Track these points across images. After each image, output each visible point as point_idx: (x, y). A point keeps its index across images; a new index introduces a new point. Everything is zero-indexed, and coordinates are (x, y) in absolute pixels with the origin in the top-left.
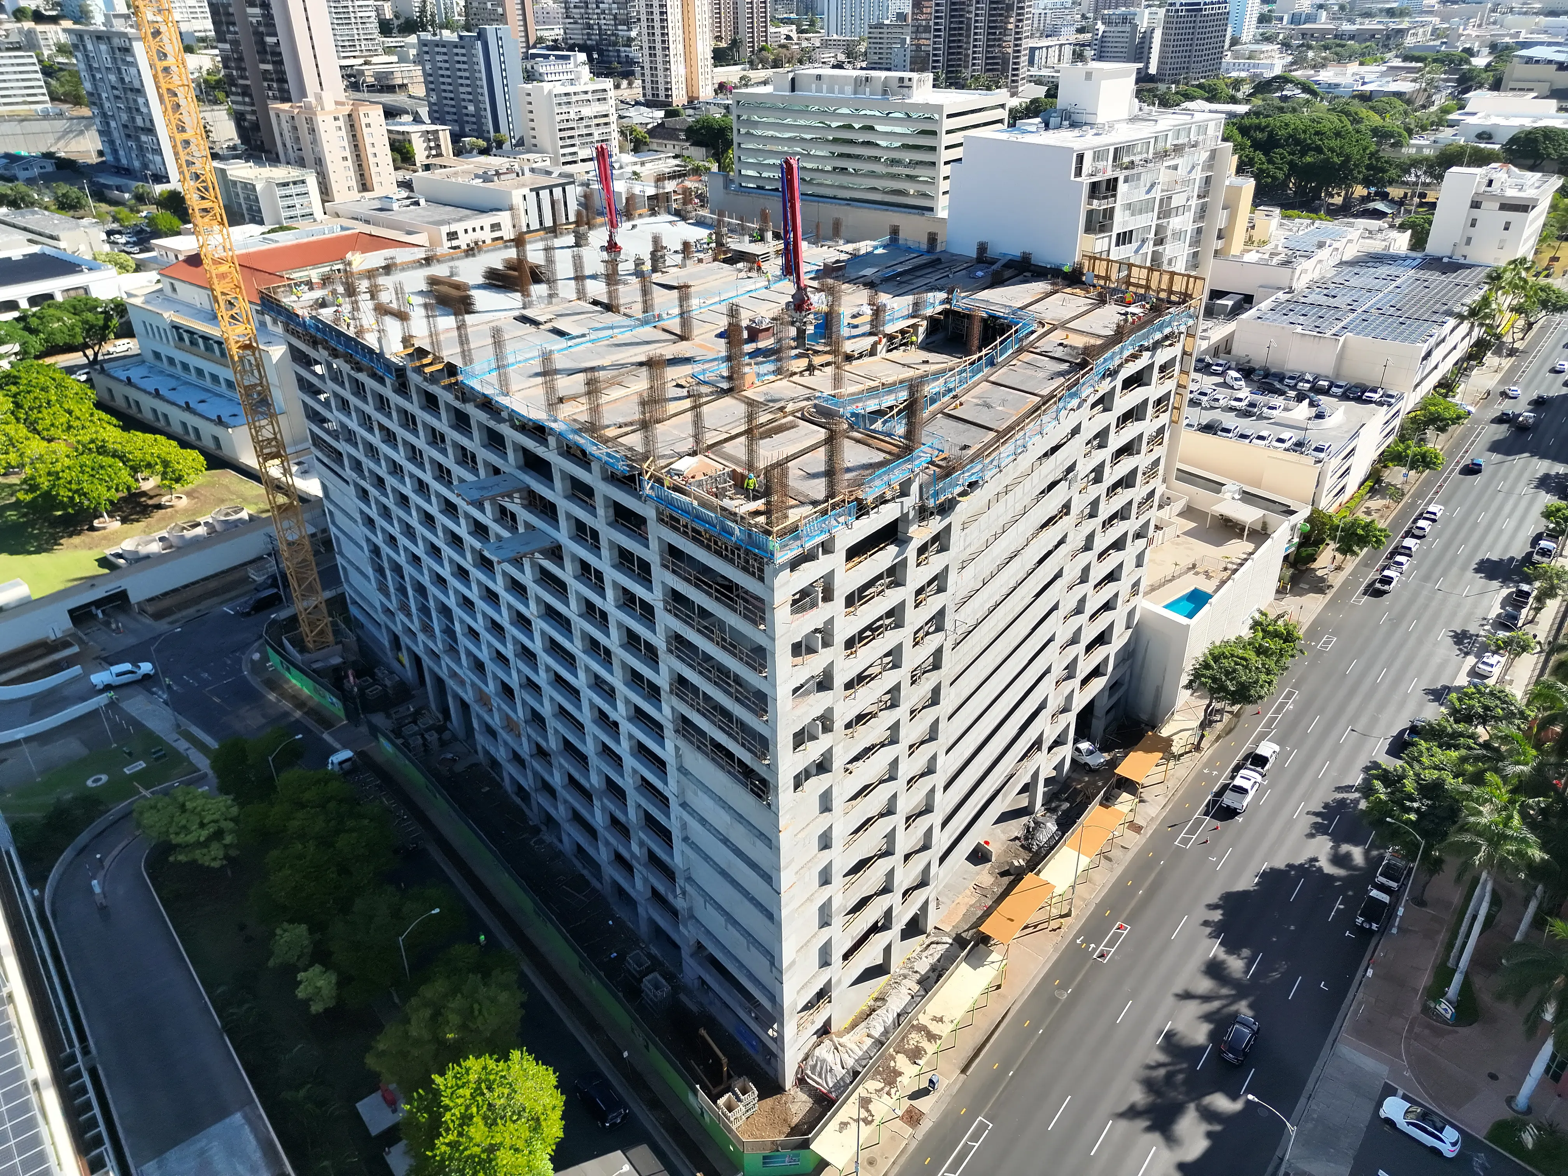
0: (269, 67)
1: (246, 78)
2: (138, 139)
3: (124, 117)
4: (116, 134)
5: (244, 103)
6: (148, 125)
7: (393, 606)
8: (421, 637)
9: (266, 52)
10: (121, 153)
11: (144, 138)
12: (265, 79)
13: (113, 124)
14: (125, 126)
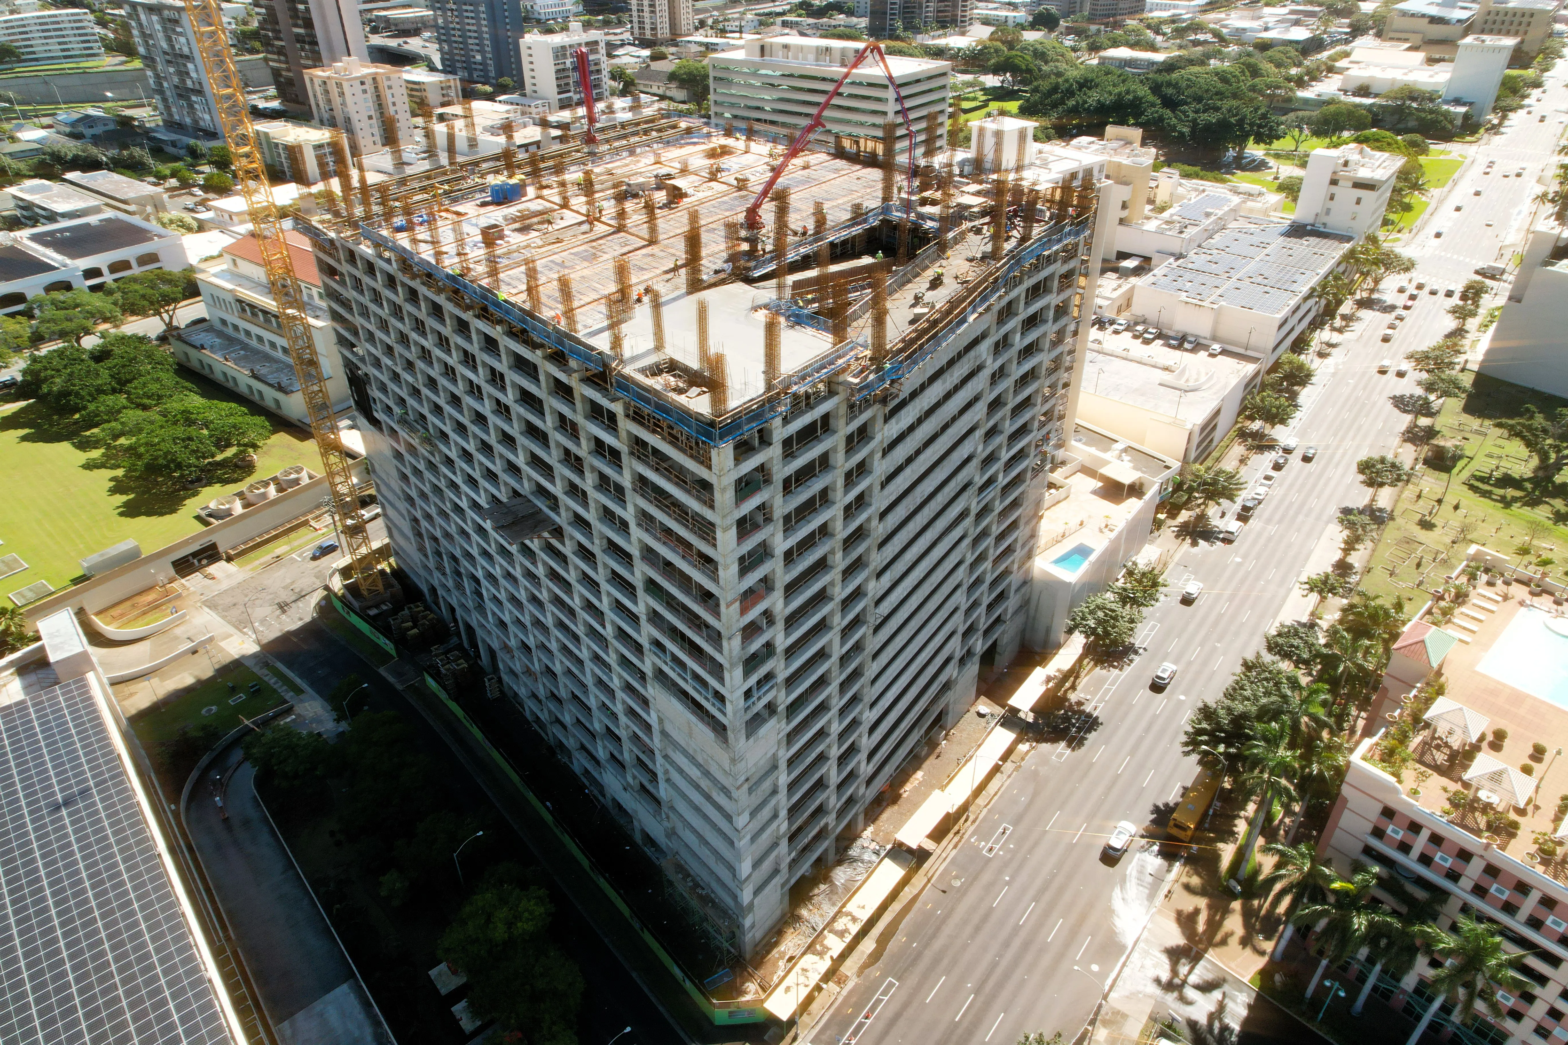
0: (301, 31)
1: (281, 40)
2: (188, 99)
3: (176, 80)
4: (168, 93)
5: (279, 61)
6: (197, 87)
7: (431, 564)
8: (455, 592)
9: (298, 18)
10: (174, 110)
11: (194, 98)
12: (298, 41)
13: (165, 84)
14: (176, 87)
